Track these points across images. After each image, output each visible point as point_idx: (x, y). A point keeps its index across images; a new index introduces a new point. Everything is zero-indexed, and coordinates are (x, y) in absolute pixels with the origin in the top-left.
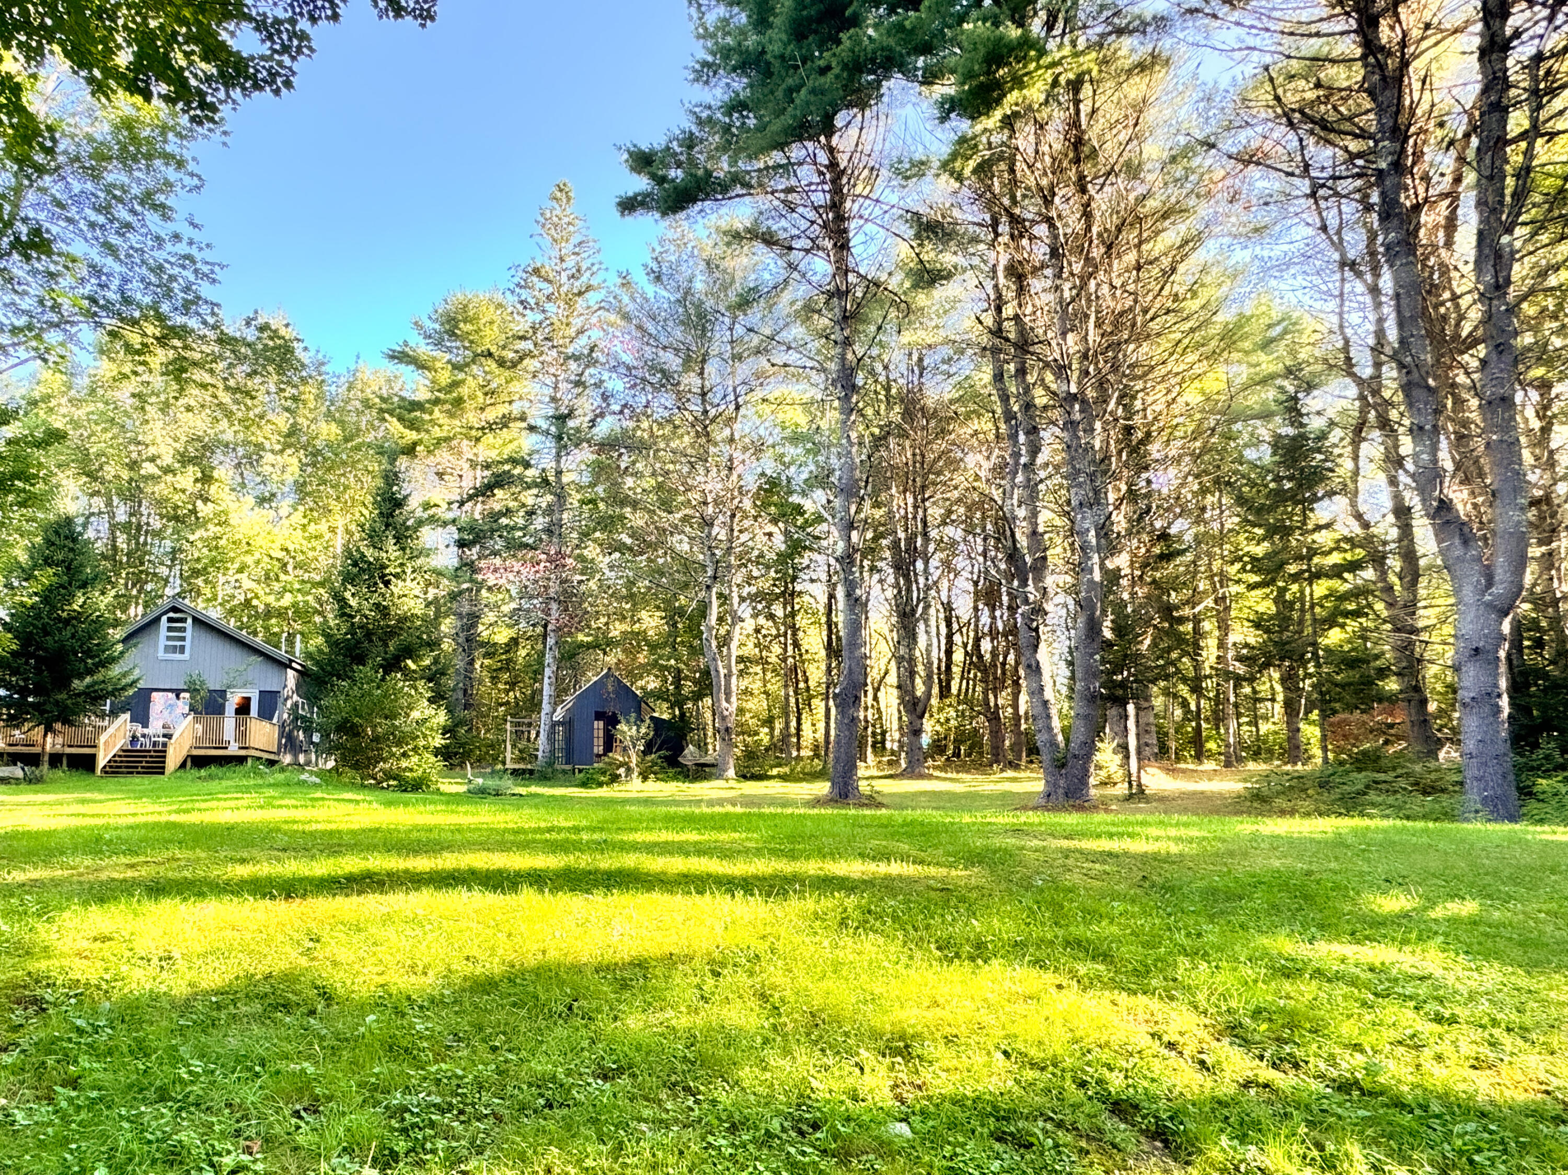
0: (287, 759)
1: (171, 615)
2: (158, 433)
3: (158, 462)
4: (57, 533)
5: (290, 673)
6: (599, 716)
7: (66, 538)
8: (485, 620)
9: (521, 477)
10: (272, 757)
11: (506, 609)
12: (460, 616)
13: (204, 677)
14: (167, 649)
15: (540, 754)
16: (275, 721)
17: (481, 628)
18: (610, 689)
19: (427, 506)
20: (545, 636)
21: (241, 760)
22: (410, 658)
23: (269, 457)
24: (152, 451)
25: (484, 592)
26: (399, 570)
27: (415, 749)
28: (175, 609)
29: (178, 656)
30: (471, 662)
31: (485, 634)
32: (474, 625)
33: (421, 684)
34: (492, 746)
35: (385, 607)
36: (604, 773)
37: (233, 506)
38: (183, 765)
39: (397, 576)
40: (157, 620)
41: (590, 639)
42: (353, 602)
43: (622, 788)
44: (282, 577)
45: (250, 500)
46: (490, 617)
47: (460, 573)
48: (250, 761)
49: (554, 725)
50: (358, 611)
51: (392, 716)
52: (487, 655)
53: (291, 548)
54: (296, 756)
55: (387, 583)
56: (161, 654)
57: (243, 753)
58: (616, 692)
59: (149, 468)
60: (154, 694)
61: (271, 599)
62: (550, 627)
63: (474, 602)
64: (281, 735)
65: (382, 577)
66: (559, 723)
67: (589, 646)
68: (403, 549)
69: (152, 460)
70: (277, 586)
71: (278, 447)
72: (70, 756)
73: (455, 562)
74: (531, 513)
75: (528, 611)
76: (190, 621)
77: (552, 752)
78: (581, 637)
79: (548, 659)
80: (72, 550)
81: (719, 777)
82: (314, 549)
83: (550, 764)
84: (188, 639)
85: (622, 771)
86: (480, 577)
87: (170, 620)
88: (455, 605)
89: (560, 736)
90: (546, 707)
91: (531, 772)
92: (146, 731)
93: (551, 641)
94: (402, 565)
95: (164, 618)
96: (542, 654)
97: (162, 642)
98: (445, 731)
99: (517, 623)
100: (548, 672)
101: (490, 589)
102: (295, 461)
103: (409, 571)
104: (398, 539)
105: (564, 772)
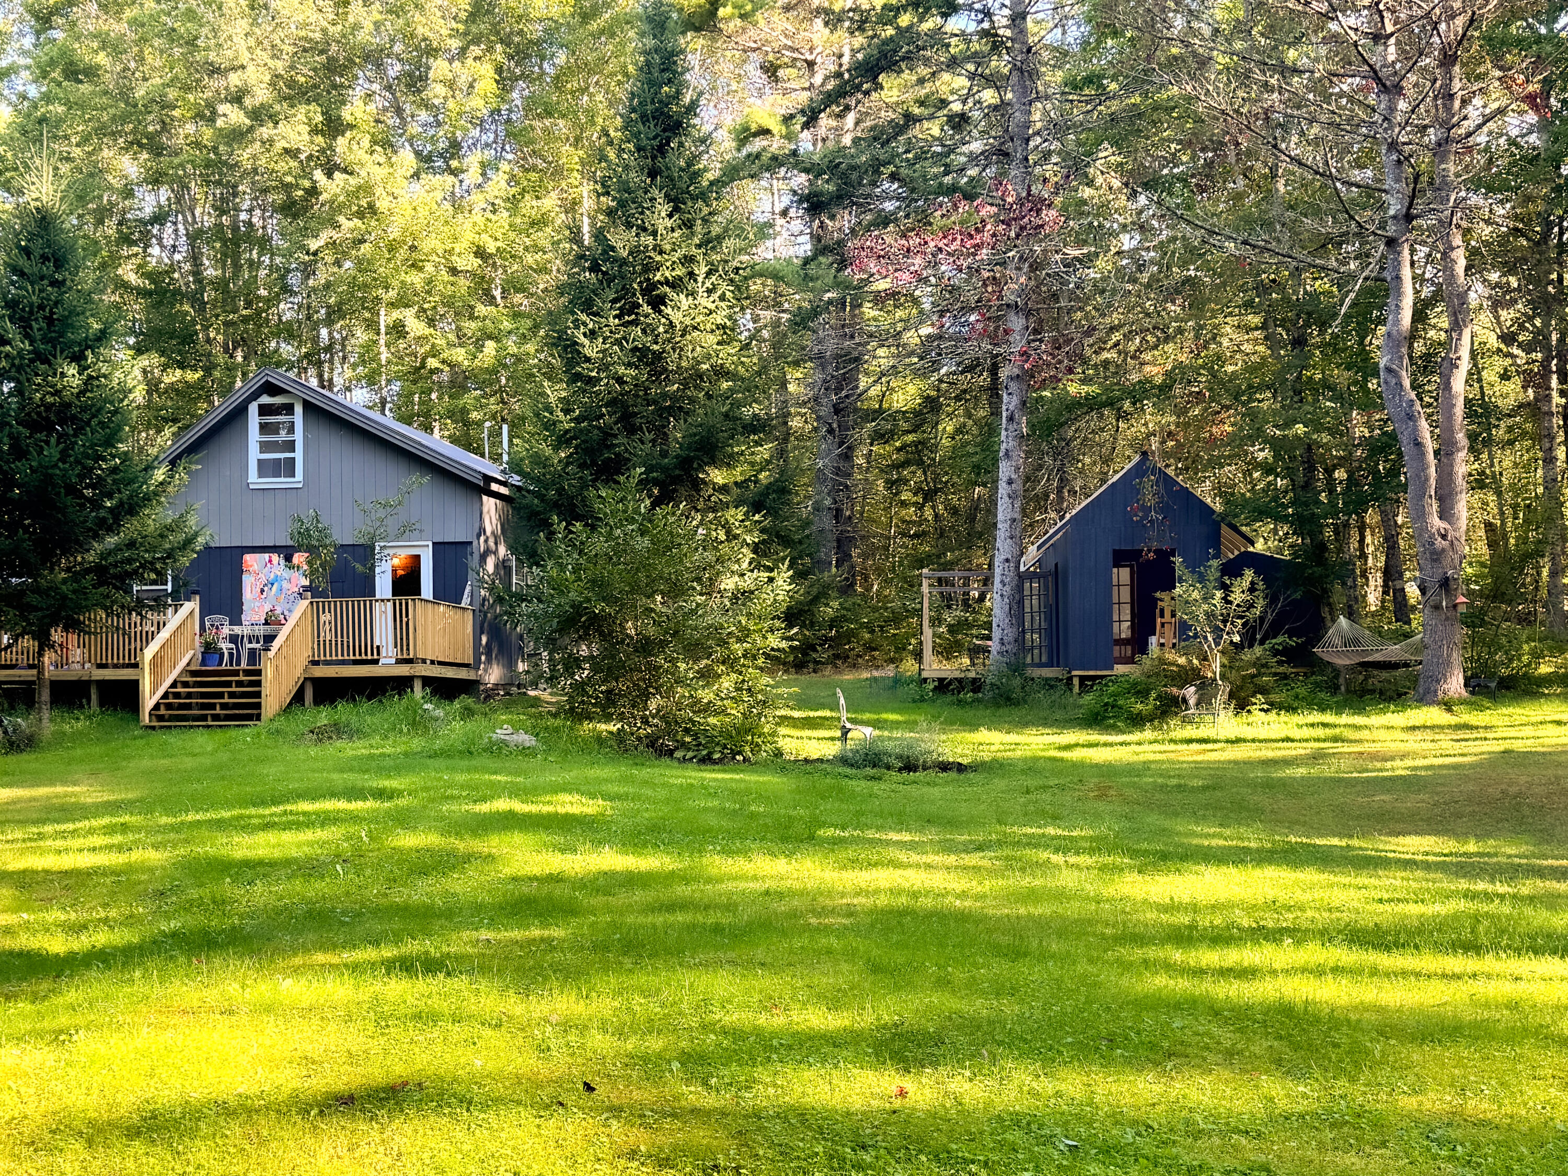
0: (493, 675)
1: (265, 399)
2: (241, 44)
3: (248, 102)
4: (27, 252)
5: (489, 503)
6: (1120, 558)
7: (45, 258)
8: (873, 366)
9: (937, 38)
10: (462, 674)
11: (911, 338)
12: (819, 358)
13: (323, 523)
14: (264, 468)
15: (994, 645)
16: (465, 601)
17: (864, 382)
18: (1150, 499)
19: (745, 135)
20: (994, 390)
21: (402, 684)
22: (713, 462)
23: (439, 68)
24: (234, 79)
25: (869, 311)
26: (680, 271)
27: (730, 662)
28: (271, 389)
29: (282, 482)
30: (847, 456)
31: (874, 391)
32: (848, 379)
33: (735, 515)
34: (896, 619)
35: (658, 356)
36: (1142, 693)
37: (379, 173)
38: (298, 698)
39: (675, 284)
40: (240, 412)
41: (1093, 389)
42: (591, 349)
43: (1189, 732)
44: (481, 309)
45: (407, 159)
46: (883, 357)
47: (812, 270)
48: (418, 686)
49: (1021, 578)
50: (605, 367)
51: (676, 591)
52: (880, 437)
53: (491, 247)
54: (510, 665)
55: (658, 303)
56: (253, 476)
57: (404, 670)
58: (1164, 508)
59: (232, 116)
60: (248, 557)
61: (459, 355)
62: (1004, 373)
63: (847, 330)
64: (479, 629)
65: (649, 289)
66: (1029, 576)
67: (1090, 404)
68: (688, 225)
69: (237, 98)
70: (470, 327)
71: (455, 44)
72: (103, 685)
73: (805, 247)
74: (959, 122)
75: (959, 339)
76: (299, 409)
77: (1020, 639)
78: (1073, 389)
79: (1006, 440)
80: (54, 283)
81: (1427, 698)
82: (537, 248)
83: (1016, 668)
84: (299, 446)
85: (1190, 692)
86: (853, 275)
87: (264, 410)
88: (808, 340)
89: (1033, 603)
90: (1003, 546)
91: (976, 685)
92: (237, 630)
93: (1009, 402)
94: (688, 260)
95: (253, 408)
96: (990, 430)
97: (254, 454)
98: (792, 616)
99: (935, 366)
100: (1005, 470)
101: (879, 299)
102: (487, 70)
103: (701, 270)
104: (676, 203)
105: (1049, 684)
